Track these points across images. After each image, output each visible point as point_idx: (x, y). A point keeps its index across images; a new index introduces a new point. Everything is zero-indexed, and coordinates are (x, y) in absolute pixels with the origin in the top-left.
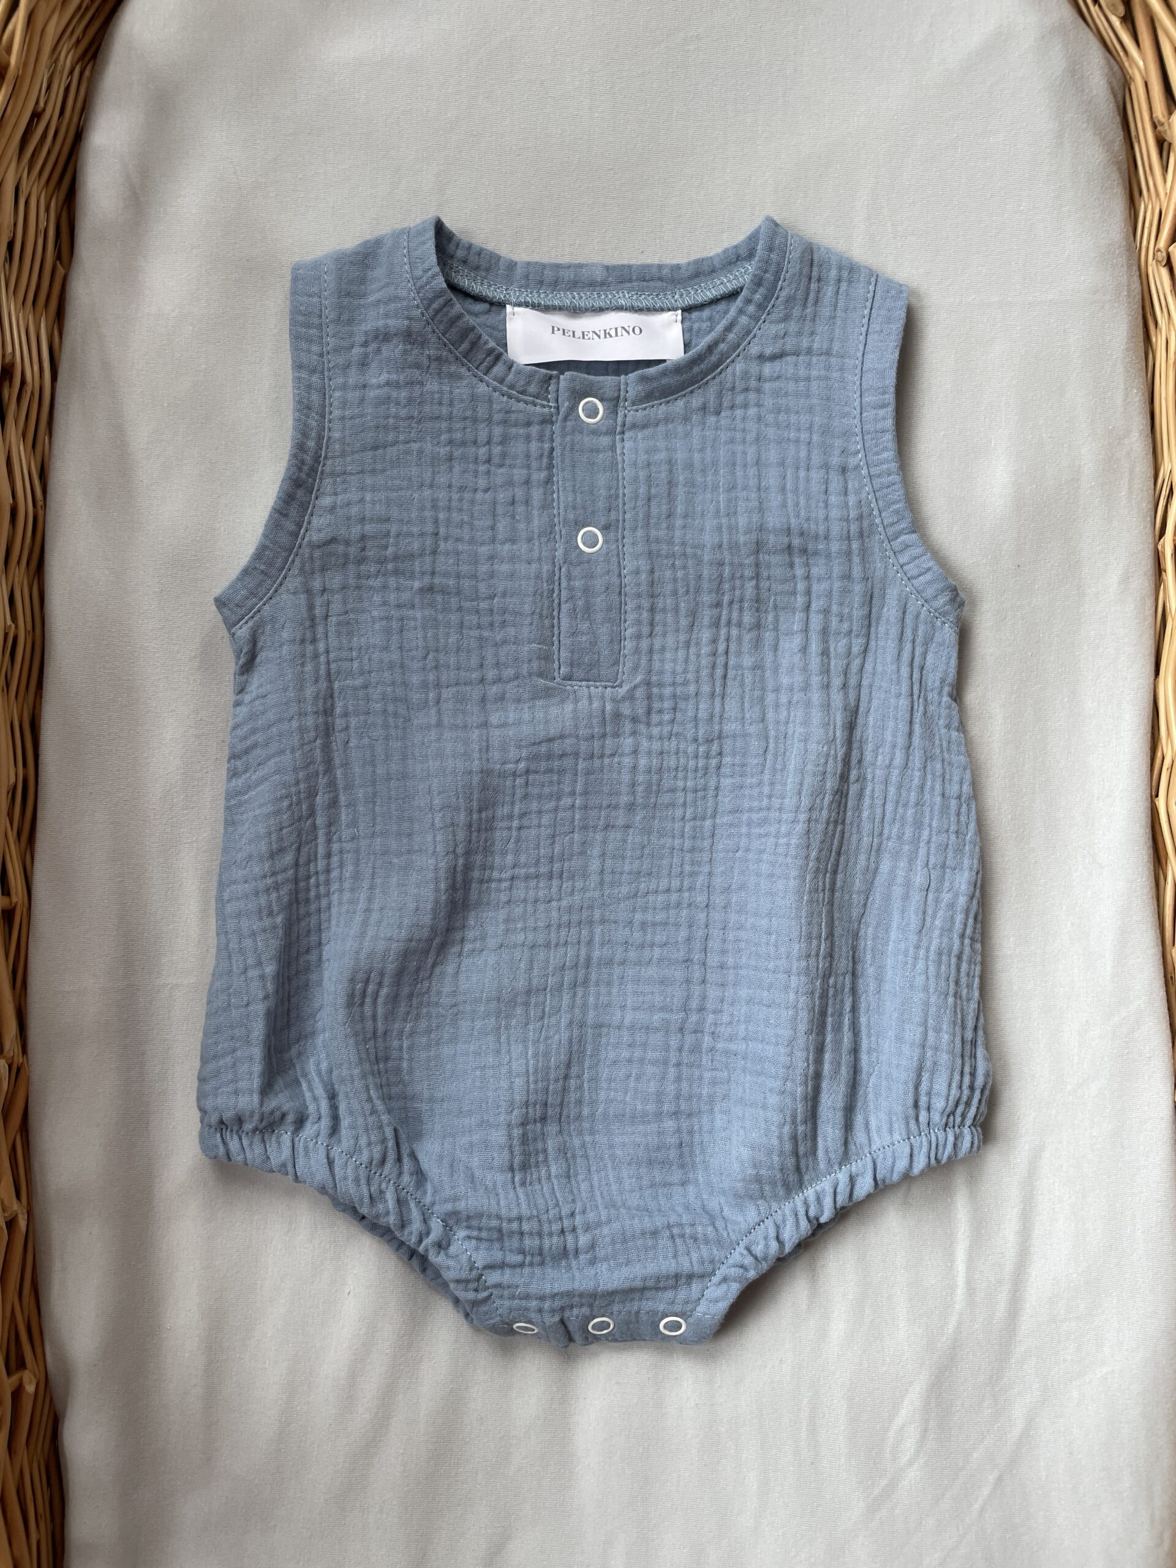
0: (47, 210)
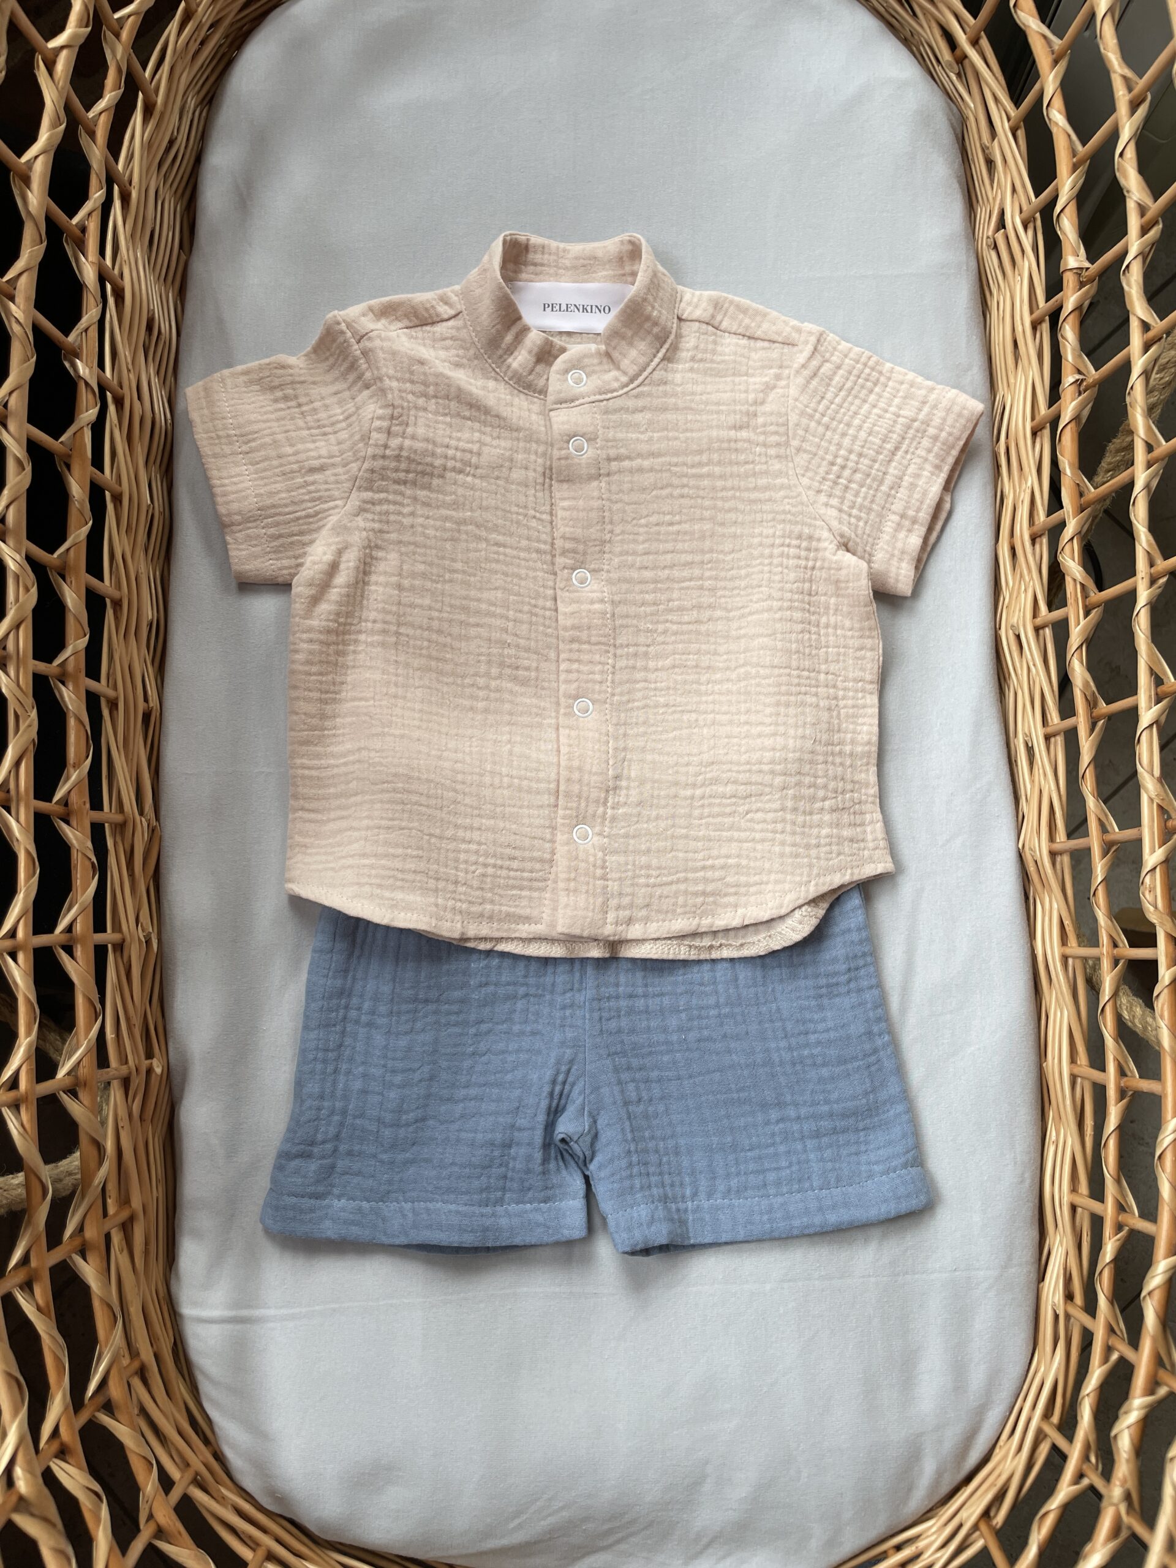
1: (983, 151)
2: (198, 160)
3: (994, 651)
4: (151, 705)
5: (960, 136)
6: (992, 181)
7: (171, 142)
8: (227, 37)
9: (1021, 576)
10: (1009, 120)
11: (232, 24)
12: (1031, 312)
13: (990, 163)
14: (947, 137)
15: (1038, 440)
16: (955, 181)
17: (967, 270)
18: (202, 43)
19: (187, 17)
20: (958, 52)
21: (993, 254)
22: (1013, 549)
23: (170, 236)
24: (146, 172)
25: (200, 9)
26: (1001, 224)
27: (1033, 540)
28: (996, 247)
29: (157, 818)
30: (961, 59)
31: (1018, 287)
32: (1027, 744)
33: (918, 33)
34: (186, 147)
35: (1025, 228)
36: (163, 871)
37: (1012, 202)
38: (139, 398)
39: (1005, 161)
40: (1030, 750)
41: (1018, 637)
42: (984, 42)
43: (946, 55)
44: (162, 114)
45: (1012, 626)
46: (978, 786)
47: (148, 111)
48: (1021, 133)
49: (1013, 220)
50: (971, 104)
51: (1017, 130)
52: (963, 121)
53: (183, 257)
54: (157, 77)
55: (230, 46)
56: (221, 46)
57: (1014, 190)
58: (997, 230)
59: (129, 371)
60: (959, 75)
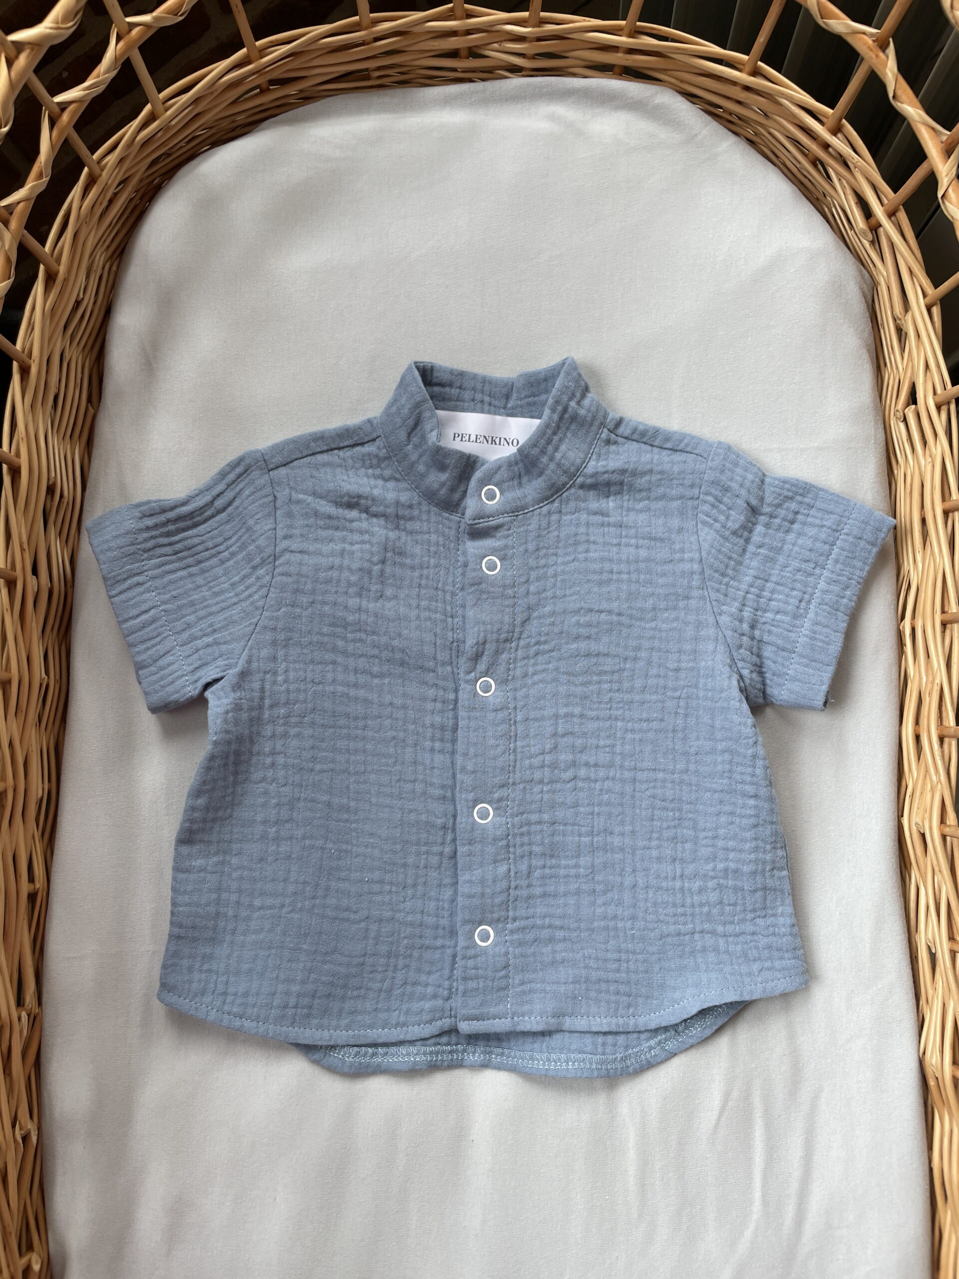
0: (83, 368)
1: (895, 320)
2: (108, 312)
3: (896, 843)
4: (38, 885)
5: (870, 302)
6: (903, 350)
7: (78, 303)
8: (137, 191)
9: (927, 771)
10: (925, 295)
11: (141, 181)
12: (944, 499)
13: (900, 332)
14: (858, 307)
15: (948, 632)
16: (865, 351)
17: (875, 443)
18: (111, 201)
19: (92, 181)
20: (872, 221)
21: (902, 426)
22: (918, 738)
23: (75, 394)
24: (48, 339)
25: (104, 173)
26: (913, 399)
27: (941, 740)
28: (905, 420)
29: (40, 1003)
30: (875, 228)
31: (929, 468)
32: (929, 948)
33: (831, 197)
34: (95, 303)
35: (939, 408)
36: (43, 1060)
37: (925, 381)
38: (35, 571)
39: (918, 336)
40: (933, 957)
41: (923, 836)
42: (902, 216)
43: (859, 221)
44: (66, 280)
45: (917, 824)
46: (879, 986)
47: (51, 278)
48: (936, 310)
49: (927, 400)
50: (884, 273)
51: (932, 306)
52: (874, 285)
53: (91, 411)
54: (60, 244)
55: (141, 199)
56: (131, 200)
57: (927, 367)
58: (908, 405)
59: (22, 550)
60: (872, 243)
